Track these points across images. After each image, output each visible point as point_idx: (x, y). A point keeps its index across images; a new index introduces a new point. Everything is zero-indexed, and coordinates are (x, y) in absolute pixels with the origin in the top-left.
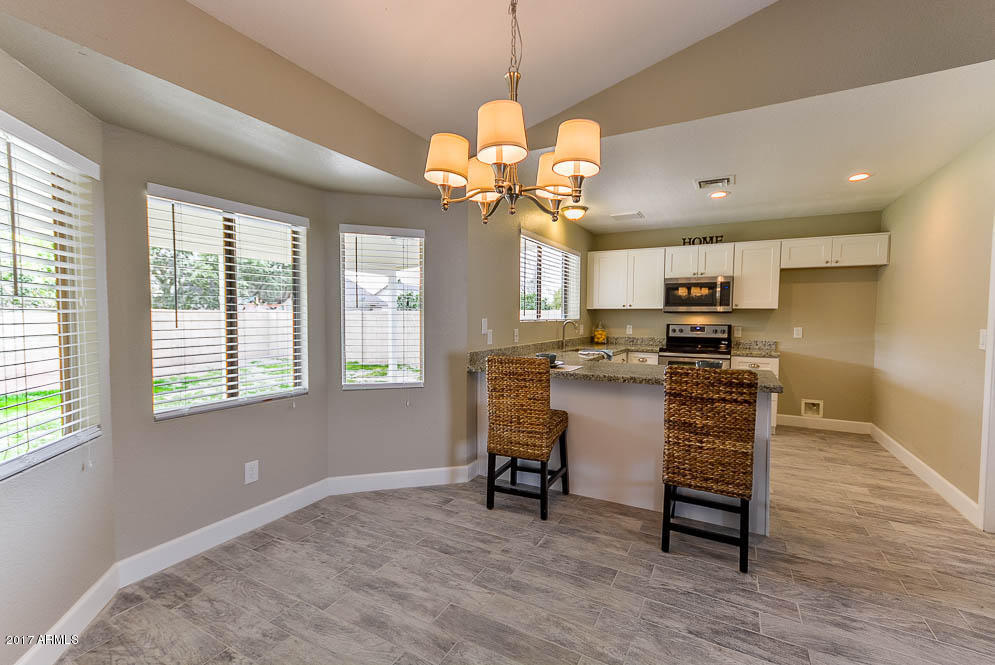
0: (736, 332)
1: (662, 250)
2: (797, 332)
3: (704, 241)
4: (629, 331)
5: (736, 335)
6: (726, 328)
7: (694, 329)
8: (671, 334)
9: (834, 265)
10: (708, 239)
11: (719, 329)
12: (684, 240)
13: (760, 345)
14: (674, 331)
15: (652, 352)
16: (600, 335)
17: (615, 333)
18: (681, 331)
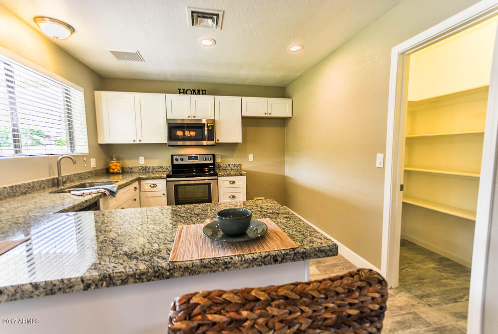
0: (217, 159)
1: (162, 96)
2: (251, 157)
3: (194, 92)
4: (142, 161)
5: (217, 161)
6: (212, 157)
7: (190, 158)
8: (175, 162)
9: (269, 115)
10: (196, 92)
11: (207, 157)
12: (180, 90)
13: (232, 167)
14: (177, 160)
15: (161, 178)
16: (115, 166)
17: (129, 163)
18: (182, 160)
